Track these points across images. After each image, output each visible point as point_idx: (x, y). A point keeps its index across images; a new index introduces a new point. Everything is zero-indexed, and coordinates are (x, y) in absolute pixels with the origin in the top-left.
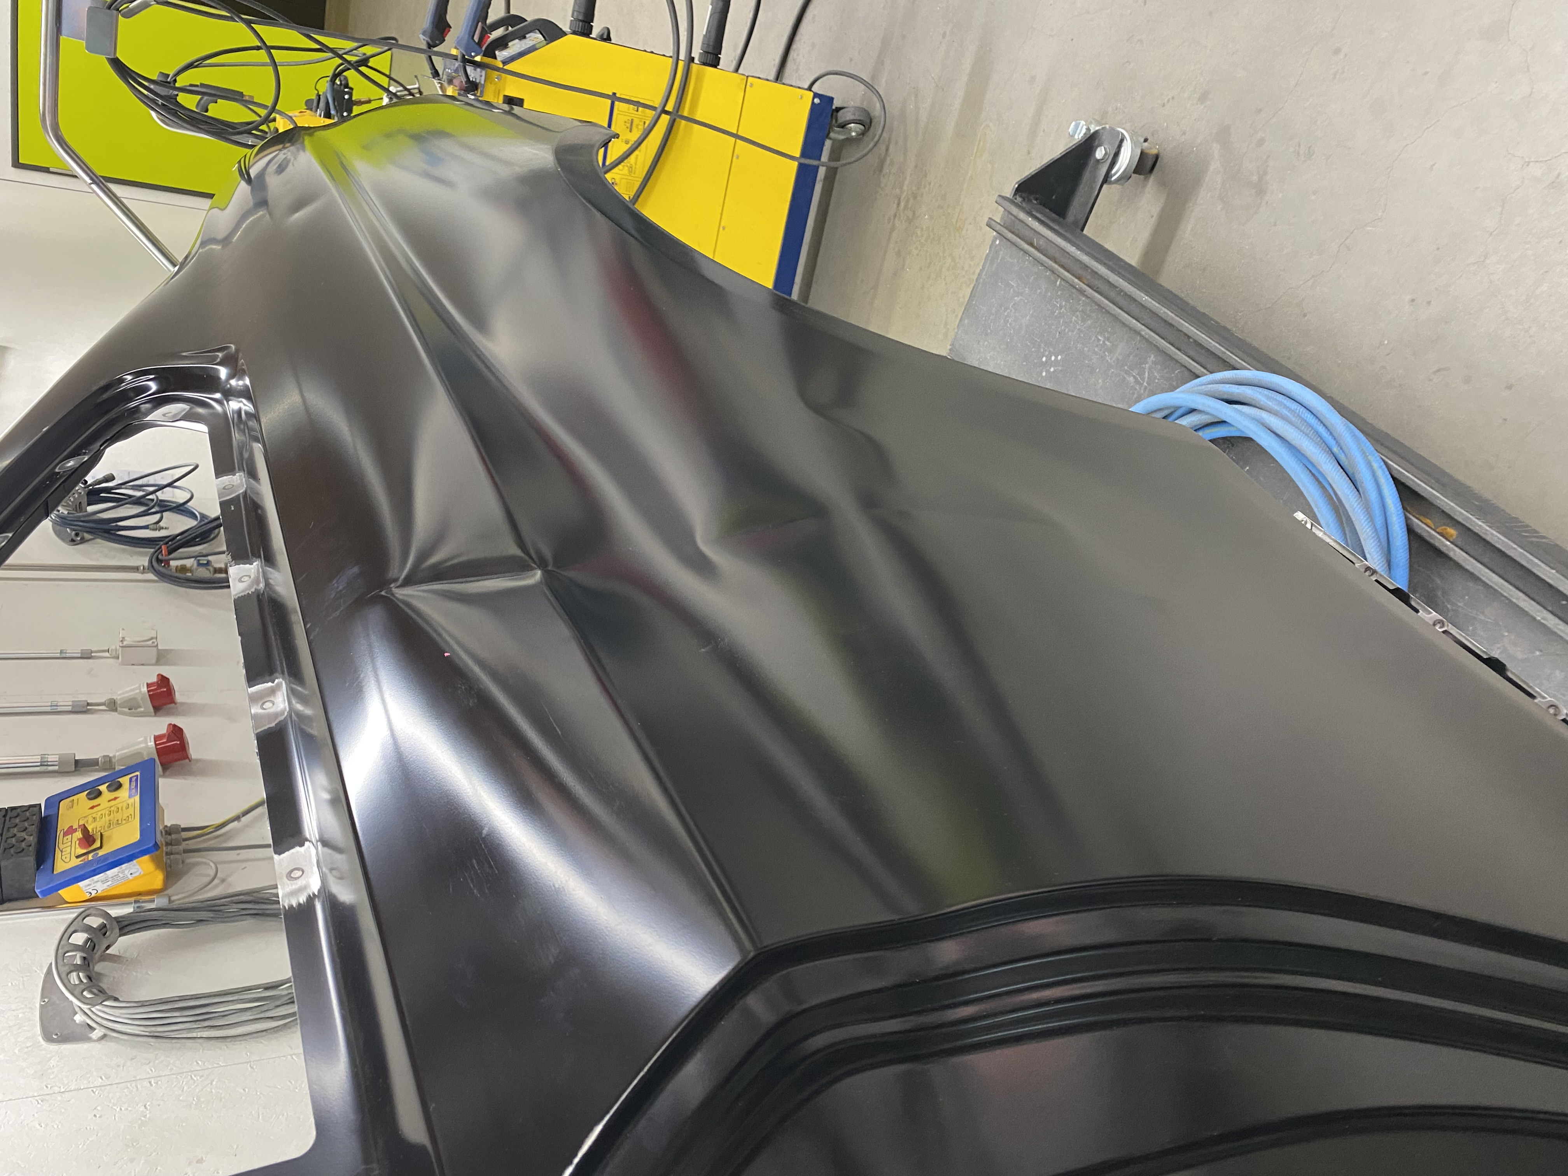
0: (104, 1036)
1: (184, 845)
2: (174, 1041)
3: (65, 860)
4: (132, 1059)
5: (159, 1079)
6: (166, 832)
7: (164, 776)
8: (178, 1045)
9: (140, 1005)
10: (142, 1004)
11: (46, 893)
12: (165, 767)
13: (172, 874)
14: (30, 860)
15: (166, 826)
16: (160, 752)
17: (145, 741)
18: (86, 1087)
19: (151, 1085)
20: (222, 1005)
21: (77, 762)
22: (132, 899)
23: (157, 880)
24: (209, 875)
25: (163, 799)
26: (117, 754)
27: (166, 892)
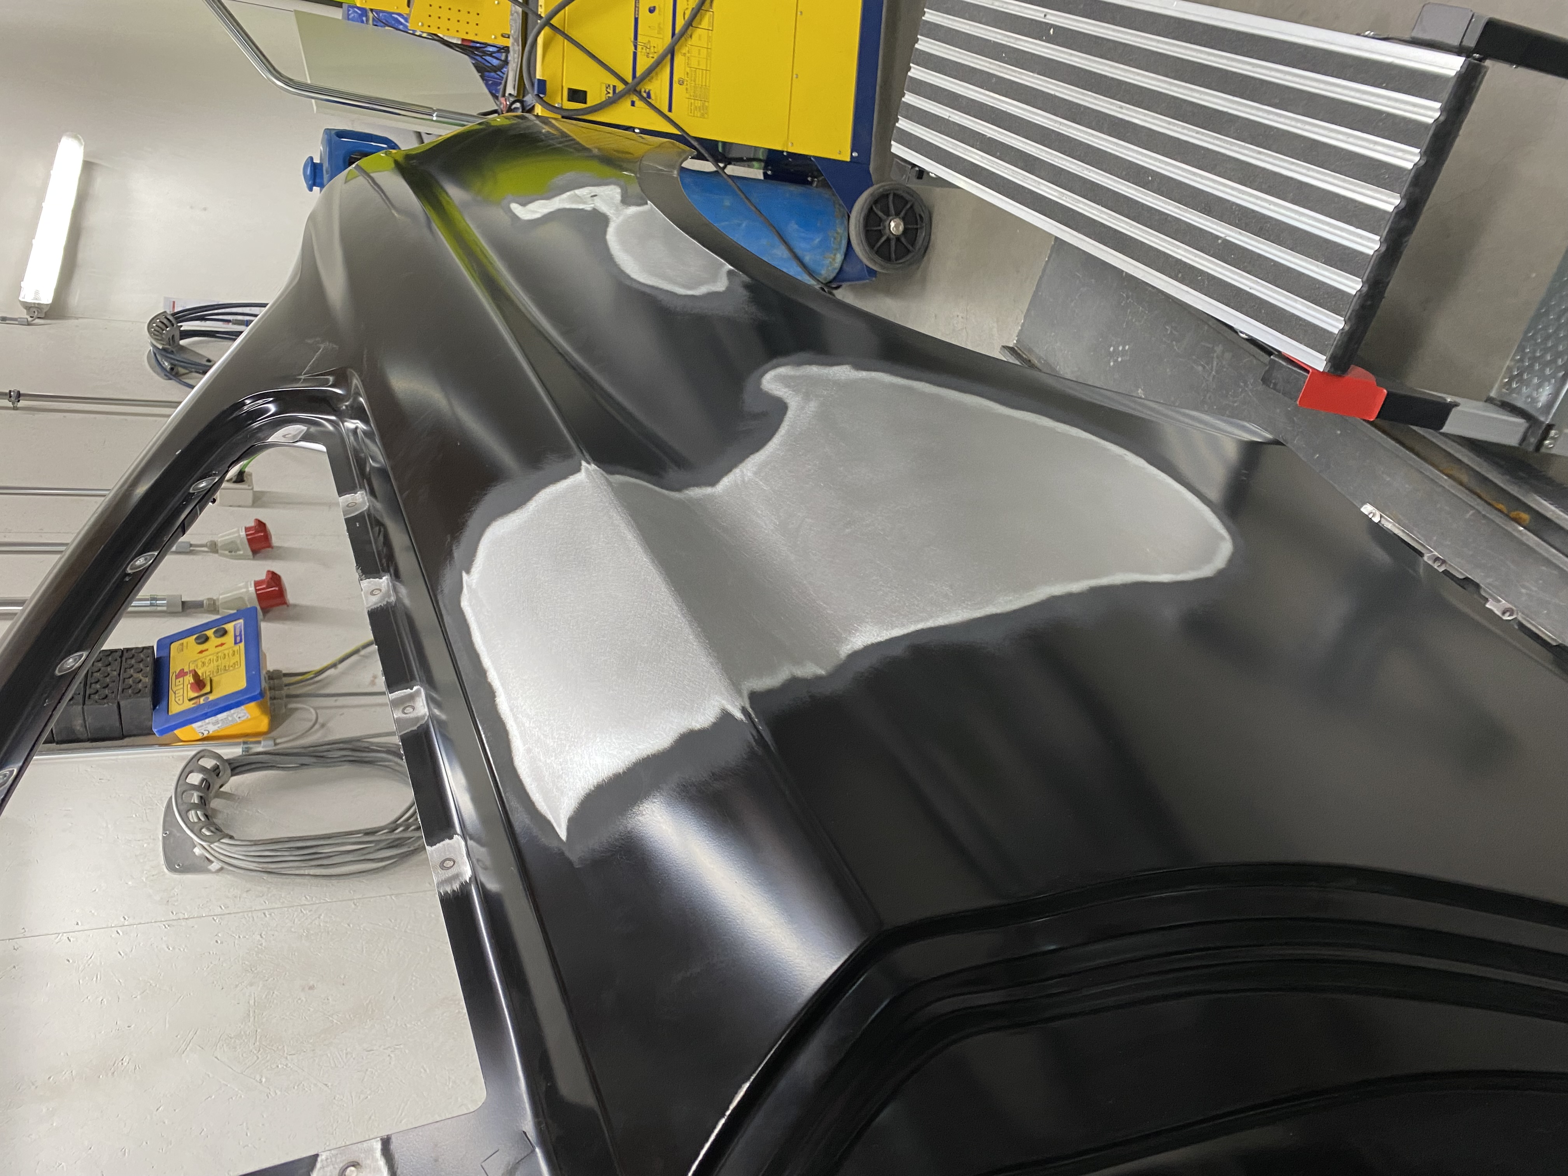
0: (222, 869)
1: (285, 691)
2: (284, 877)
3: (179, 702)
4: (247, 891)
5: (272, 911)
6: (269, 676)
7: (264, 620)
8: (288, 881)
9: (252, 843)
10: (256, 843)
11: (162, 732)
12: (265, 610)
13: (277, 718)
14: (147, 701)
15: (269, 671)
16: (260, 597)
17: (246, 586)
18: (207, 914)
19: (266, 916)
20: (326, 847)
21: (184, 603)
22: (241, 740)
23: (263, 723)
24: (310, 720)
25: (265, 645)
26: (221, 597)
27: (270, 735)
